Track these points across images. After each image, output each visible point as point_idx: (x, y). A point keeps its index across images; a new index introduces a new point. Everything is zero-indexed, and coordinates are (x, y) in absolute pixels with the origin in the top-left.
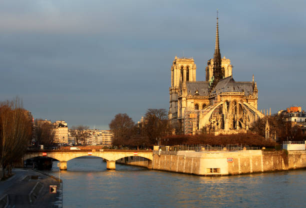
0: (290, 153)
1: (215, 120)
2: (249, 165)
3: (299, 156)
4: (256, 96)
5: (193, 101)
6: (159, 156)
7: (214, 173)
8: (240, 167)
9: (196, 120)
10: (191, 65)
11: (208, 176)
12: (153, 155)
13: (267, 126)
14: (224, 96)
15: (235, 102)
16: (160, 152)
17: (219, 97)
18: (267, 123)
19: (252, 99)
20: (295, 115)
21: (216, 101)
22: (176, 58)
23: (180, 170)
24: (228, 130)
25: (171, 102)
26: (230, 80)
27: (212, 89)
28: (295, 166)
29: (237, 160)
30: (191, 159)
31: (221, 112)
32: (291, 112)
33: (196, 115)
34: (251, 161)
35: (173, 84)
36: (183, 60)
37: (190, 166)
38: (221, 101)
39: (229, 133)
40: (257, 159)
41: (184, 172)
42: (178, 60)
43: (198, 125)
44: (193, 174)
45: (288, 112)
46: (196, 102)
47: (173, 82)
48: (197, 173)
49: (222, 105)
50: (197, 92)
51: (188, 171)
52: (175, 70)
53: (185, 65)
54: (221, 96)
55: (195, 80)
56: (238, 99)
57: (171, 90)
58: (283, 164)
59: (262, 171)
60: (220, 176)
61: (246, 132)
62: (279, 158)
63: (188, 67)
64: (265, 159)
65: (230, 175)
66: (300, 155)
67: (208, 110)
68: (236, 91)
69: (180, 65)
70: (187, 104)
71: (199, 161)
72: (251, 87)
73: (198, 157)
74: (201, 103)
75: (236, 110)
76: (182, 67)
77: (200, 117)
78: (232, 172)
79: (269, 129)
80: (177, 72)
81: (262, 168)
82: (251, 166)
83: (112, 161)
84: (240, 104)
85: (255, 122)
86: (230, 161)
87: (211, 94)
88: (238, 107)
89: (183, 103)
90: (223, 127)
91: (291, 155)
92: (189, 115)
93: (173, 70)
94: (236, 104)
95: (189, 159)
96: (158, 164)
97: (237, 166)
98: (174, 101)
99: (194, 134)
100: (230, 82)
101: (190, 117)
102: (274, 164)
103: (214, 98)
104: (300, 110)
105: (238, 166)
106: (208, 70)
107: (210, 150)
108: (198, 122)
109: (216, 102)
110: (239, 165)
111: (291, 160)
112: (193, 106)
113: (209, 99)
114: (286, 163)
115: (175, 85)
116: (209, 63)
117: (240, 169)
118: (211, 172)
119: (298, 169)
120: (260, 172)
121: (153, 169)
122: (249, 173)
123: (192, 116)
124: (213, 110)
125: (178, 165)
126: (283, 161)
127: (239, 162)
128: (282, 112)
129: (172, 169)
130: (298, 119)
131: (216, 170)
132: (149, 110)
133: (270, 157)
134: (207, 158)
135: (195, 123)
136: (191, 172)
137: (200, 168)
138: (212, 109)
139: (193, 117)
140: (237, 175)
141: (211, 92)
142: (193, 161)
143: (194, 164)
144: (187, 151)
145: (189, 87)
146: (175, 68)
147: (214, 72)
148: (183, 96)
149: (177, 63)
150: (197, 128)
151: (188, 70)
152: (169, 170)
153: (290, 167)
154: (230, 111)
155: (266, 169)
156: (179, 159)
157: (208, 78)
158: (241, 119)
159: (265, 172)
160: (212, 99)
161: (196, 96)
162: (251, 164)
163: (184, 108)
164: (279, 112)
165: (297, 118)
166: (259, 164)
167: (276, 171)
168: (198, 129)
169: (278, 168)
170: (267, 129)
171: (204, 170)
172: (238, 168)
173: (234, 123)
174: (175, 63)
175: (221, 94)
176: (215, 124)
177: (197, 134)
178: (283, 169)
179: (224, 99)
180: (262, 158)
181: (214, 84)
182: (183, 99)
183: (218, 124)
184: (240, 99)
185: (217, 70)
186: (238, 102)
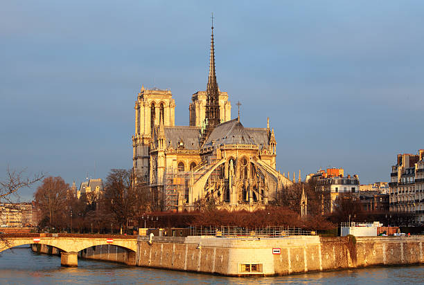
0: (358, 241)
1: (213, 188)
2: (302, 259)
3: (371, 246)
4: (272, 150)
5: (175, 157)
6: (150, 244)
7: (253, 272)
8: (290, 262)
9: (183, 188)
10: (167, 101)
11: (243, 276)
12: (139, 243)
13: (304, 199)
14: (226, 150)
15: (245, 161)
16: (151, 239)
17: (218, 152)
18: (303, 193)
19: (268, 156)
20: (336, 182)
21: (214, 157)
22: (143, 89)
23: (190, 267)
24: (234, 204)
25: (136, 159)
26: (237, 125)
27: (204, 139)
28: (366, 262)
29: (285, 250)
30: (212, 250)
31: (222, 175)
32: (329, 176)
33: (184, 179)
34: (305, 253)
35: (139, 131)
36: (154, 92)
37: (211, 260)
38: (222, 158)
39: (238, 209)
40: (312, 249)
41: (199, 270)
42: (147, 92)
43: (187, 196)
44: (216, 274)
45: (324, 177)
46: (181, 159)
47: (139, 127)
48: (223, 272)
49: (224, 164)
50: (181, 144)
51: (206, 269)
52: (142, 108)
53: (158, 101)
54: (222, 150)
55: (174, 125)
56: (249, 155)
57: (136, 140)
58: (349, 258)
59: (321, 268)
60: (262, 276)
61: (264, 208)
62: (343, 249)
63: (162, 104)
64: (323, 249)
65: (276, 275)
66: (373, 244)
67: (202, 172)
68: (246, 141)
69: (150, 100)
70: (166, 163)
71: (228, 253)
72: (266, 138)
73: (224, 245)
74: (187, 162)
75: (246, 173)
76: (153, 104)
77: (191, 183)
78: (280, 271)
79: (306, 204)
80: (146, 112)
81: (321, 264)
82: (305, 261)
83: (73, 253)
84: (252, 164)
85: (277, 192)
86: (277, 252)
87: (203, 147)
88: (249, 168)
89: (159, 161)
90: (227, 199)
91: (361, 244)
92: (172, 180)
93: (139, 108)
94: (245, 162)
95: (208, 250)
96: (148, 258)
97: (285, 261)
98: (140, 157)
99: (180, 210)
100: (236, 128)
101: (174, 183)
102: (337, 258)
103: (210, 153)
104: (341, 172)
105: (287, 261)
106: (193, 109)
107: (239, 235)
108: (187, 191)
109: (214, 160)
110: (289, 258)
111: (360, 251)
112: (175, 164)
113: (201, 155)
114: (354, 257)
115: (142, 132)
116: (195, 98)
117: (290, 266)
118: (248, 270)
119: (371, 267)
120: (318, 271)
121: (137, 266)
122: (302, 273)
123: (177, 181)
124: (210, 172)
125: (186, 260)
126: (349, 254)
127: (289, 254)
128: (313, 177)
129: (176, 266)
130: (341, 188)
131: (255, 267)
132: (114, 170)
133: (331, 247)
134: (240, 248)
135: (182, 194)
136: (213, 271)
137: (230, 264)
138: (208, 171)
139: (179, 182)
140: (286, 275)
141: (203, 143)
142: (215, 253)
143: (219, 258)
144: (203, 237)
145: (169, 136)
146: (142, 104)
147: (207, 112)
148: (159, 149)
149: (145, 96)
150: (185, 201)
151: (162, 109)
152: (170, 266)
153: (359, 262)
154: (238, 174)
155: (326, 266)
156: (189, 249)
157: (193, 122)
158: (254, 187)
159: (325, 271)
160: (206, 155)
161: (180, 149)
162: (305, 257)
163: (162, 169)
164: (308, 177)
165: (338, 186)
166: (317, 258)
167: (340, 270)
168: (187, 202)
169: (343, 265)
170: (304, 203)
171: (236, 268)
172: (288, 264)
173: (244, 193)
174: (142, 97)
175: (222, 148)
176: (215, 194)
177: (185, 211)
178: (350, 265)
179: (227, 155)
180: (320, 248)
181: (208, 131)
182: (160, 154)
183: (219, 194)
184: (253, 155)
185: (212, 108)
186: (250, 161)
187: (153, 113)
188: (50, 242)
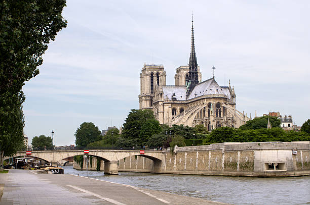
5: (170, 105)
8: (302, 162)
10: (161, 72)
12: (164, 153)
13: (269, 126)
15: (219, 105)
16: (176, 150)
19: (230, 104)
23: (215, 169)
27: (189, 93)
29: (299, 152)
30: (236, 154)
36: (152, 67)
37: (235, 161)
38: (204, 104)
46: (174, 106)
50: (174, 97)
53: (155, 72)
56: (222, 102)
63: (158, 74)
68: (219, 92)
69: (150, 72)
70: (164, 109)
71: (253, 154)
74: (178, 108)
76: (152, 74)
80: (147, 79)
83: (115, 162)
88: (222, 110)
89: (159, 108)
95: (232, 153)
96: (173, 164)
100: (212, 84)
110: (302, 159)
112: (170, 110)
113: (186, 104)
117: (302, 165)
127: (301, 155)
142: (239, 156)
145: (165, 92)
146: (145, 74)
147: (190, 76)
148: (159, 100)
151: (158, 77)
156: (213, 154)
161: (173, 100)
174: (144, 70)
182: (160, 103)
184: (224, 101)
185: (193, 74)
186: (223, 105)
187: (152, 80)
188: (97, 154)
